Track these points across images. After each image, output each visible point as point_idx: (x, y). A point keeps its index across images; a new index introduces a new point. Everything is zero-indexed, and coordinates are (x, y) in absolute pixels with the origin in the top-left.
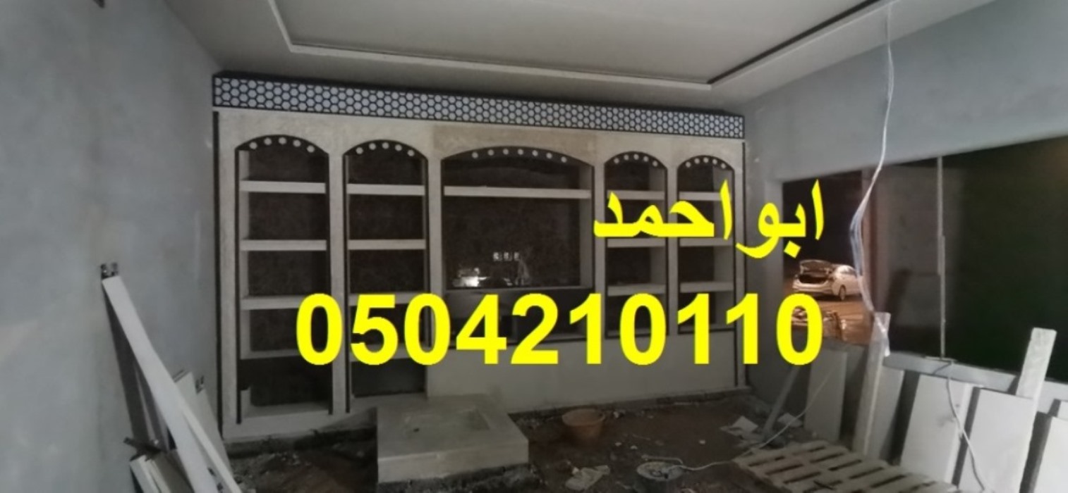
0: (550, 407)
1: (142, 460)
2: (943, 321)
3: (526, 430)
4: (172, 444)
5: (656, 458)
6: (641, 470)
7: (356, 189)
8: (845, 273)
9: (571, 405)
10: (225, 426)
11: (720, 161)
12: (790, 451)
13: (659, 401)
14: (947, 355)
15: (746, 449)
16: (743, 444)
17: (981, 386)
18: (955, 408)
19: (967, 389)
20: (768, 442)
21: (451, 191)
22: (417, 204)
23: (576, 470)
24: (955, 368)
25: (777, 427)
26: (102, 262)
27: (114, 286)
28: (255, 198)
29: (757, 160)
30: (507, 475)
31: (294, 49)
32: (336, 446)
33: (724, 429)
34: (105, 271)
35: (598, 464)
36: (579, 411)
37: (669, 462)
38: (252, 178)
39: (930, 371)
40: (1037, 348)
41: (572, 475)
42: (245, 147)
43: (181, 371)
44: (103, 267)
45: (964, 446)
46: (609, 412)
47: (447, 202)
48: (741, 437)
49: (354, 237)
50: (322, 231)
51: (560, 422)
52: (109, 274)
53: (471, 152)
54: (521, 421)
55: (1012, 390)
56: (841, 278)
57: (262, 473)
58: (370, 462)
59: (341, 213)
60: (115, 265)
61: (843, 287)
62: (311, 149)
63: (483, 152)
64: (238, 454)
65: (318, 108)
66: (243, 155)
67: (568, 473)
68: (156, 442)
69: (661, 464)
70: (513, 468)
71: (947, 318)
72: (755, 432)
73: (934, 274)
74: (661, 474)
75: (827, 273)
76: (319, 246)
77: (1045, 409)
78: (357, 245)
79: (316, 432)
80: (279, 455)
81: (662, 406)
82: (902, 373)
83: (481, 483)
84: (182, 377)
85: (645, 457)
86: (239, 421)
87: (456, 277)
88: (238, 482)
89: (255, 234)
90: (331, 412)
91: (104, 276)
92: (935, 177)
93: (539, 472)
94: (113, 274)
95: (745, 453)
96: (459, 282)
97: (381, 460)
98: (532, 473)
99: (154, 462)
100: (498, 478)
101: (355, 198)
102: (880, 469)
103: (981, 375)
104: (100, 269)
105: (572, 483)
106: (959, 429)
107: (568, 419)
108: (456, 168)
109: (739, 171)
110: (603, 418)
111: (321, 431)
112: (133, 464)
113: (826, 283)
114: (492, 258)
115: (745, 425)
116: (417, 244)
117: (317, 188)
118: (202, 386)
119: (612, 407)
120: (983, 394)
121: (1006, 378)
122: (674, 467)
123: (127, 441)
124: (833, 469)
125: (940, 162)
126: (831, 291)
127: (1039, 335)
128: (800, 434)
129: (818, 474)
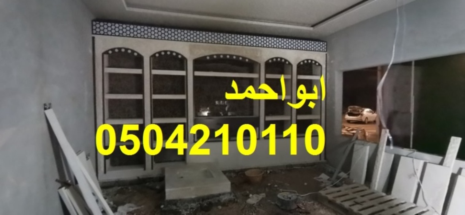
0: (239, 168)
1: (63, 189)
2: (412, 133)
3: (230, 178)
4: (76, 182)
5: (286, 190)
6: (280, 196)
7: (156, 72)
8: (368, 112)
9: (249, 167)
10: (99, 175)
11: (316, 62)
12: (344, 188)
13: (287, 166)
14: (413, 148)
15: (324, 187)
16: (323, 185)
17: (427, 161)
18: (416, 171)
19: (421, 163)
20: (334, 184)
21: (198, 73)
22: (183, 79)
23: (251, 195)
24: (417, 153)
25: (338, 178)
26: (44, 103)
27: (50, 113)
28: (111, 75)
29: (332, 62)
30: (221, 197)
31: (128, 9)
32: (147, 184)
33: (315, 178)
34: (46, 107)
35: (261, 193)
36: (253, 170)
37: (291, 192)
38: (110, 66)
39: (405, 154)
40: (453, 145)
41: (249, 198)
42: (106, 52)
43: (80, 151)
44: (45, 105)
45: (419, 187)
46: (265, 171)
47: (196, 78)
48: (322, 182)
49: (155, 93)
50: (141, 91)
51: (244, 174)
52: (48, 108)
53: (206, 57)
54: (227, 174)
55: (441, 163)
56: (366, 114)
57: (115, 195)
58: (162, 191)
59: (149, 82)
60: (50, 104)
61: (367, 118)
62: (136, 54)
63: (211, 56)
64: (105, 187)
65: (139, 35)
66: (106, 56)
67: (247, 197)
68: (69, 181)
69: (288, 193)
70: (224, 194)
71: (414, 131)
72: (328, 180)
73: (409, 113)
74: (288, 198)
75: (360, 112)
76: (139, 97)
77: (456, 172)
78: (156, 97)
79: (138, 178)
80: (123, 187)
81: (288, 168)
82: (393, 156)
83: (210, 200)
84: (80, 153)
85: (281, 190)
86: (105, 172)
87: (199, 112)
88: (105, 198)
89: (111, 91)
90: (145, 169)
91: (45, 109)
92: (411, 70)
93: (235, 196)
94: (49, 108)
95: (324, 189)
96: (201, 114)
97: (167, 190)
98: (232, 197)
99: (68, 190)
100: (218, 198)
101: (156, 76)
102: (382, 196)
103: (427, 157)
104: (43, 106)
105: (250, 201)
106: (417, 180)
107: (247, 173)
108: (200, 63)
109: (324, 66)
110: (263, 173)
111: (141, 177)
112: (60, 190)
113: (360, 116)
114: (215, 103)
115: (324, 177)
116: (183, 97)
117: (138, 71)
118: (89, 157)
119: (267, 169)
120: (428, 165)
121: (439, 158)
122: (293, 194)
123: (57, 180)
124: (363, 196)
125: (413, 63)
126: (361, 119)
127: (454, 140)
128: (347, 181)
129: (355, 198)
